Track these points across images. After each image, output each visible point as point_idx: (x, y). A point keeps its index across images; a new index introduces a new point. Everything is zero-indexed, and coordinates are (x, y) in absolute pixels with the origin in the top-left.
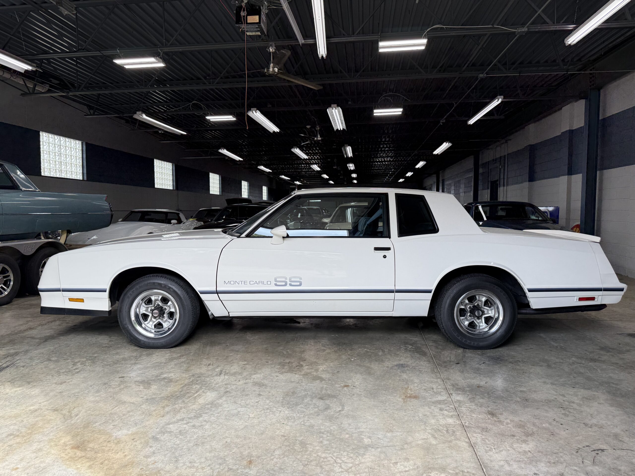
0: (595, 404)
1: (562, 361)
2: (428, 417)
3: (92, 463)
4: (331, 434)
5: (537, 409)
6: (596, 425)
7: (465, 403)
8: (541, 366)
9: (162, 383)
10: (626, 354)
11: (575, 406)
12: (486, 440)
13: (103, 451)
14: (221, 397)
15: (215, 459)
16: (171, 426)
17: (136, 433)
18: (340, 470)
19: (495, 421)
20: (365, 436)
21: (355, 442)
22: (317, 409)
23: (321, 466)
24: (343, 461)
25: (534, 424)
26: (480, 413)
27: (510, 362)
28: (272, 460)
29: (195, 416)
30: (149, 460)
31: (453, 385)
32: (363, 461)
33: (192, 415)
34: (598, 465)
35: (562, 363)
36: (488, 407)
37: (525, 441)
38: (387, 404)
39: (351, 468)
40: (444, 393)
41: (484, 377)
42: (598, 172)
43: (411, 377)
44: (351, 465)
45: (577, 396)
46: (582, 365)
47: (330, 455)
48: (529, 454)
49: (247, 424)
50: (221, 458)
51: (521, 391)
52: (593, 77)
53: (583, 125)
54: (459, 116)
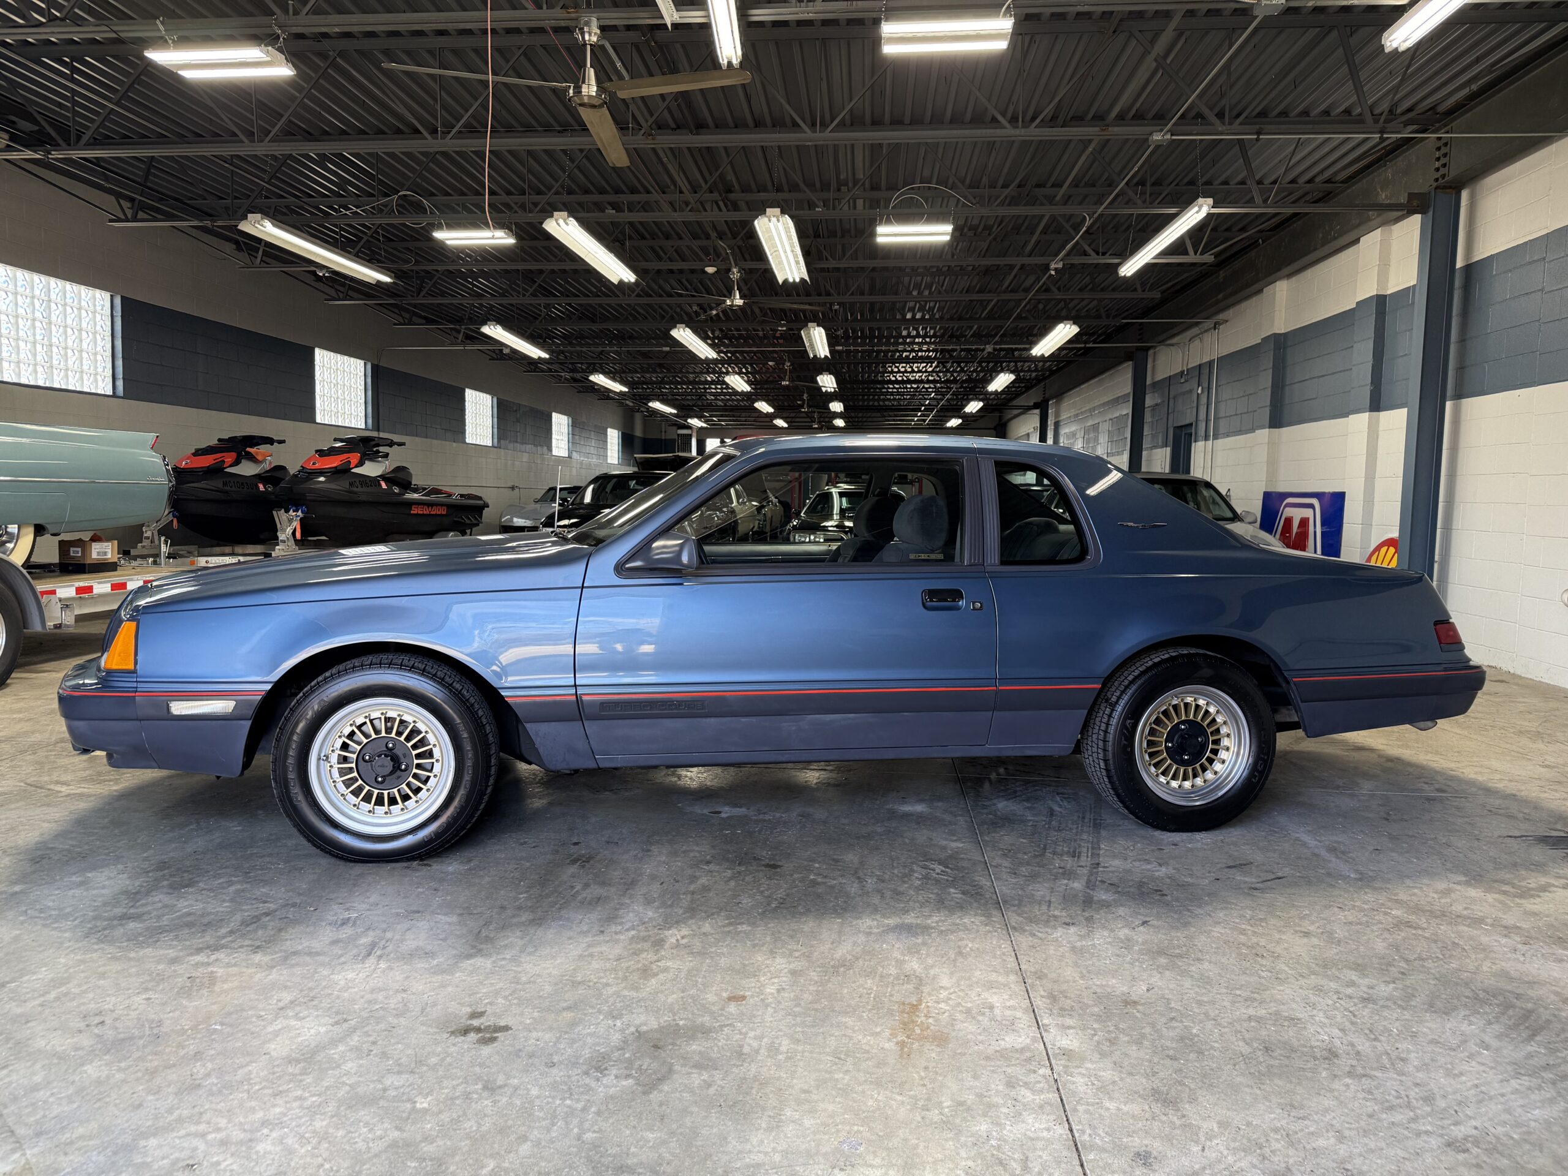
5: (1300, 1081)
8: (1307, 934)
19: (1174, 1126)
26: (1127, 1096)
35: (1366, 925)
38: (850, 1060)
40: (1024, 1020)
41: (1144, 969)
42: (1449, 405)
43: (932, 967)
52: (1445, 155)
53: (1413, 282)
54: (1098, 254)
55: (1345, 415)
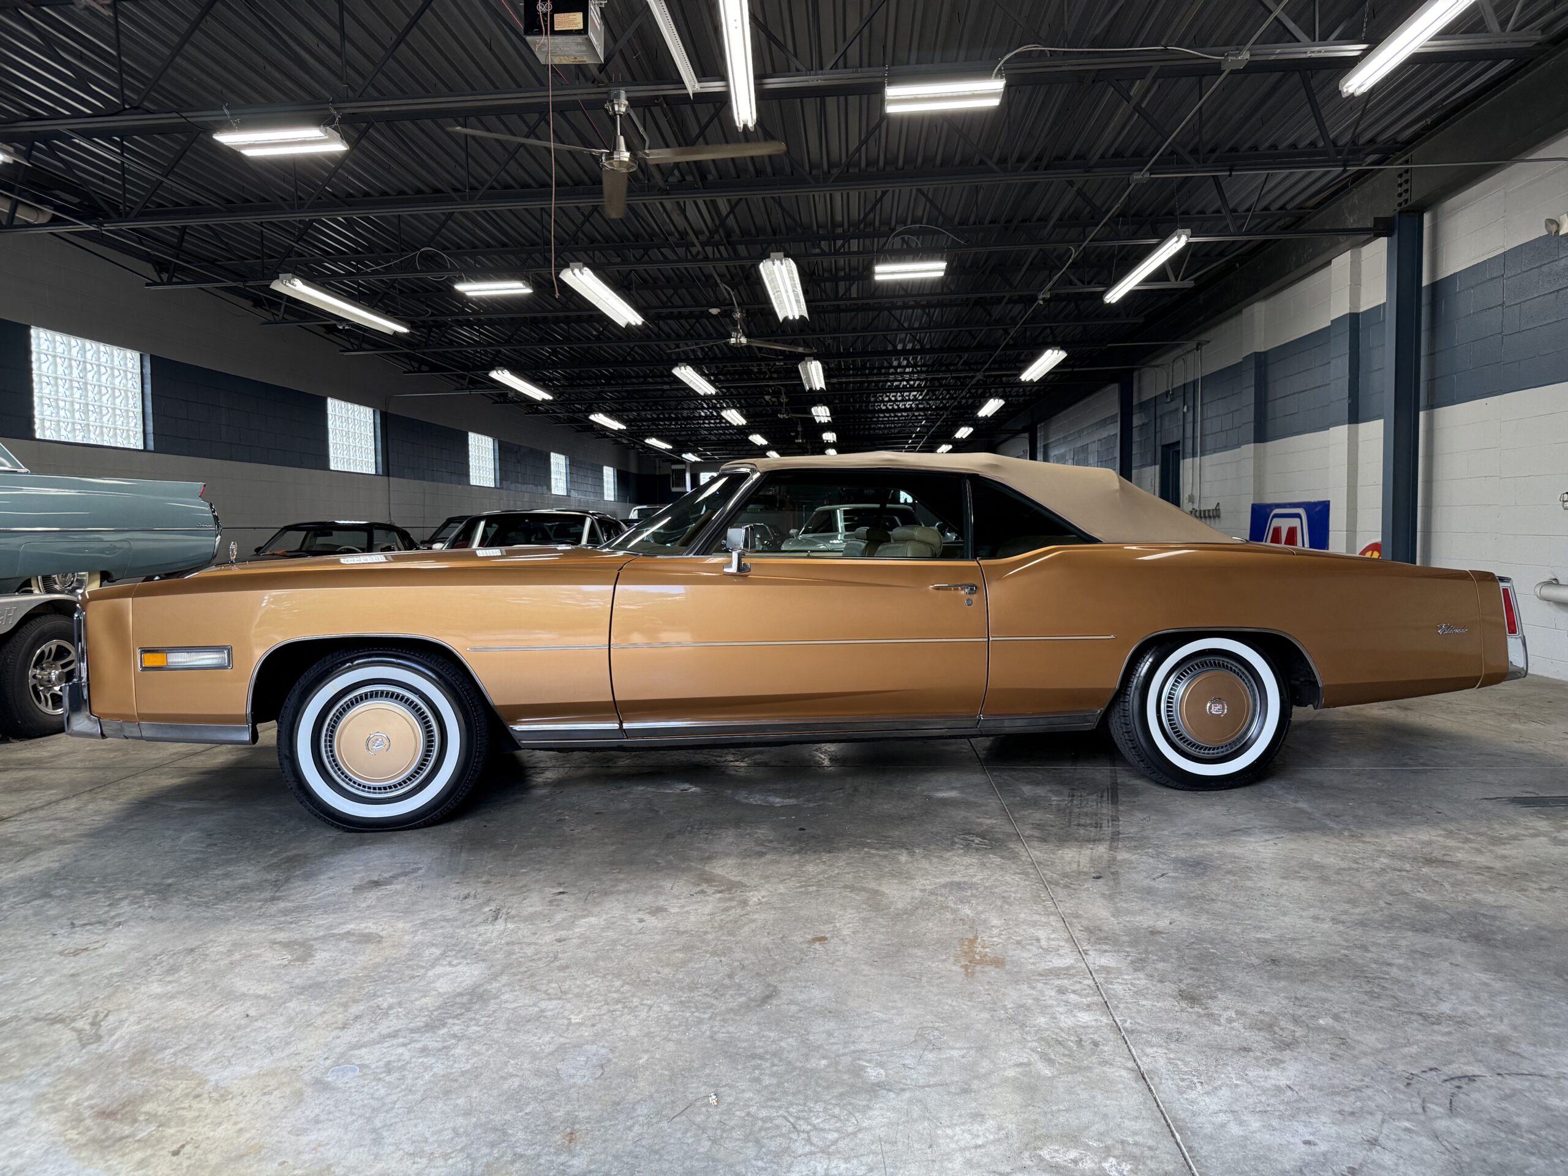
0: (1445, 966)
1: (1355, 866)
2: (1028, 1009)
3: (149, 1152)
4: (781, 1060)
5: (1303, 981)
6: (1450, 1017)
7: (1121, 973)
8: (1305, 879)
9: (343, 944)
10: (1508, 846)
11: (1395, 972)
12: (1179, 1062)
13: (182, 1121)
14: (495, 977)
15: (479, 1131)
16: (364, 1051)
17: (273, 1073)
18: (807, 1149)
19: (1200, 1016)
20: (869, 1061)
21: (846, 1077)
22: (743, 999)
23: (757, 1141)
24: (814, 1126)
25: (1296, 1020)
26: (1159, 996)
27: (1229, 872)
28: (630, 1128)
29: (427, 1025)
30: (304, 1139)
31: (1089, 930)
32: (866, 1123)
33: (420, 1022)
34: (1462, 1116)
35: (1357, 870)
36: (1181, 981)
37: (1276, 1063)
38: (924, 979)
39: (835, 1142)
40: (1067, 948)
41: (1166, 908)
42: (1422, 414)
43: (983, 912)
44: (836, 1135)
45: (1397, 947)
46: (1404, 873)
47: (781, 1112)
48: (1290, 1093)
49: (562, 1040)
50: (495, 1129)
51: (1259, 940)
52: (1406, 181)
53: (1383, 300)
54: (1083, 283)
55: (1326, 428)
